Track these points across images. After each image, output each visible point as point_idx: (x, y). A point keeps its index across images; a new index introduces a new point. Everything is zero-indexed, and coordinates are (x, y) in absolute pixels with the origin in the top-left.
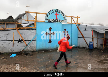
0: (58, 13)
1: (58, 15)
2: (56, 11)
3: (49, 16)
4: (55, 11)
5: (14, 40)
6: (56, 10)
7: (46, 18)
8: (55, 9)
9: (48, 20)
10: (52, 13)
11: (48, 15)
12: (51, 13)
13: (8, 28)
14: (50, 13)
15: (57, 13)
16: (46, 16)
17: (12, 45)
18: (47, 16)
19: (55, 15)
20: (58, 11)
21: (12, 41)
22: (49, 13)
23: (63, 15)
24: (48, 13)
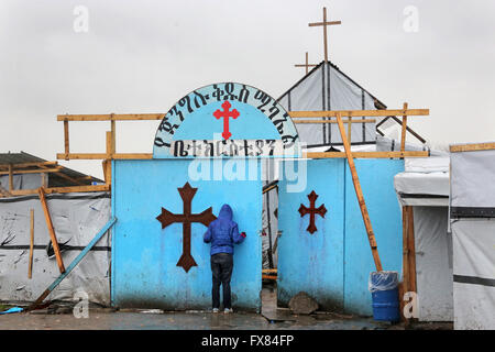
0: (235, 105)
1: (235, 114)
2: (226, 92)
3: (176, 127)
4: (218, 94)
5: (35, 247)
6: (222, 88)
7: (159, 139)
8: (215, 86)
9: (169, 145)
10: (198, 106)
11: (174, 120)
12: (190, 110)
13: (21, 188)
14: (184, 110)
15: (226, 106)
16: (160, 129)
17: (27, 266)
18: (165, 125)
19: (217, 114)
20: (236, 92)
21: (28, 247)
22: (179, 108)
23: (268, 114)
24: (171, 112)
